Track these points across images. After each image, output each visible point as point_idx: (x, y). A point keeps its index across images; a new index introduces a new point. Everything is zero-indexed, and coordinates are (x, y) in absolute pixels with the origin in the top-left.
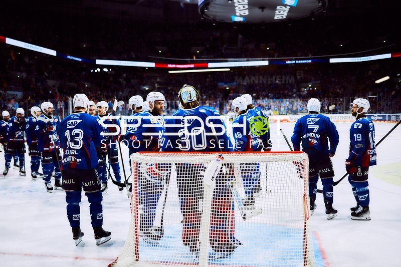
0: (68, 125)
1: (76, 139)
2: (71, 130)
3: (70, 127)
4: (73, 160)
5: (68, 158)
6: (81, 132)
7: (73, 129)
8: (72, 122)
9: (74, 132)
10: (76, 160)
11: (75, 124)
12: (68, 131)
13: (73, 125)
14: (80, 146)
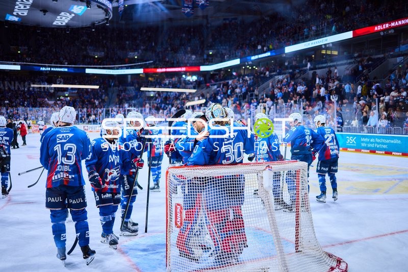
0: (58, 139)
1: (69, 154)
2: (63, 144)
3: (60, 141)
4: (65, 177)
5: (59, 175)
6: (74, 146)
7: (65, 143)
8: (63, 136)
9: (66, 147)
10: (68, 177)
11: (66, 138)
12: (59, 145)
13: (64, 139)
14: (72, 162)
